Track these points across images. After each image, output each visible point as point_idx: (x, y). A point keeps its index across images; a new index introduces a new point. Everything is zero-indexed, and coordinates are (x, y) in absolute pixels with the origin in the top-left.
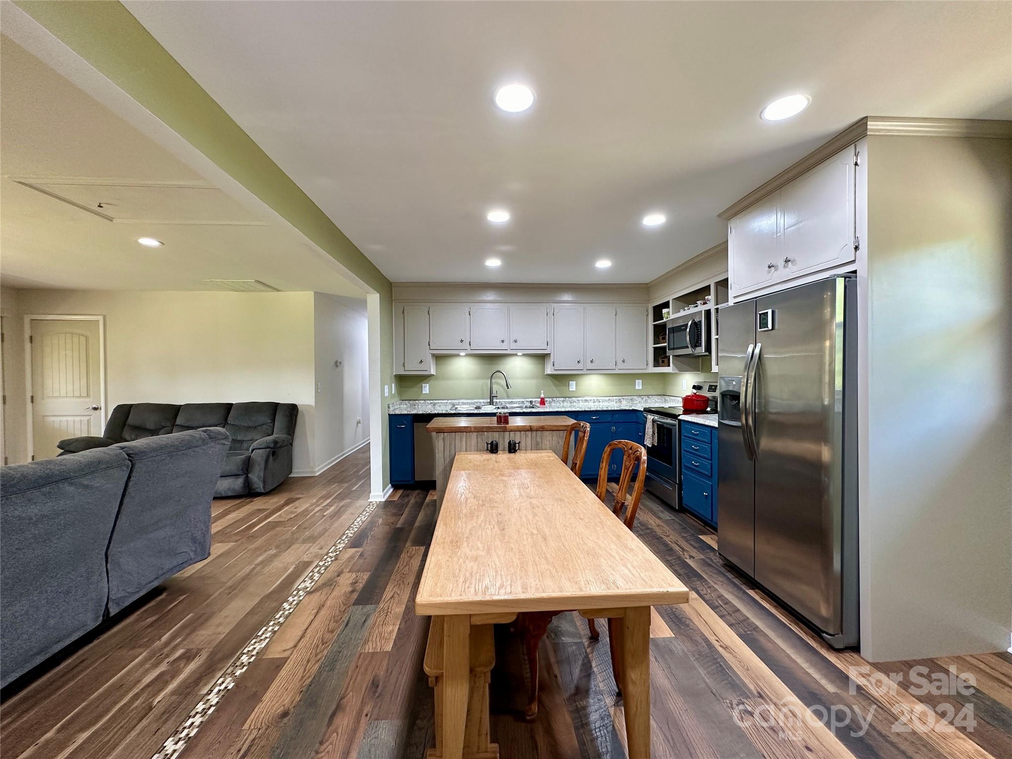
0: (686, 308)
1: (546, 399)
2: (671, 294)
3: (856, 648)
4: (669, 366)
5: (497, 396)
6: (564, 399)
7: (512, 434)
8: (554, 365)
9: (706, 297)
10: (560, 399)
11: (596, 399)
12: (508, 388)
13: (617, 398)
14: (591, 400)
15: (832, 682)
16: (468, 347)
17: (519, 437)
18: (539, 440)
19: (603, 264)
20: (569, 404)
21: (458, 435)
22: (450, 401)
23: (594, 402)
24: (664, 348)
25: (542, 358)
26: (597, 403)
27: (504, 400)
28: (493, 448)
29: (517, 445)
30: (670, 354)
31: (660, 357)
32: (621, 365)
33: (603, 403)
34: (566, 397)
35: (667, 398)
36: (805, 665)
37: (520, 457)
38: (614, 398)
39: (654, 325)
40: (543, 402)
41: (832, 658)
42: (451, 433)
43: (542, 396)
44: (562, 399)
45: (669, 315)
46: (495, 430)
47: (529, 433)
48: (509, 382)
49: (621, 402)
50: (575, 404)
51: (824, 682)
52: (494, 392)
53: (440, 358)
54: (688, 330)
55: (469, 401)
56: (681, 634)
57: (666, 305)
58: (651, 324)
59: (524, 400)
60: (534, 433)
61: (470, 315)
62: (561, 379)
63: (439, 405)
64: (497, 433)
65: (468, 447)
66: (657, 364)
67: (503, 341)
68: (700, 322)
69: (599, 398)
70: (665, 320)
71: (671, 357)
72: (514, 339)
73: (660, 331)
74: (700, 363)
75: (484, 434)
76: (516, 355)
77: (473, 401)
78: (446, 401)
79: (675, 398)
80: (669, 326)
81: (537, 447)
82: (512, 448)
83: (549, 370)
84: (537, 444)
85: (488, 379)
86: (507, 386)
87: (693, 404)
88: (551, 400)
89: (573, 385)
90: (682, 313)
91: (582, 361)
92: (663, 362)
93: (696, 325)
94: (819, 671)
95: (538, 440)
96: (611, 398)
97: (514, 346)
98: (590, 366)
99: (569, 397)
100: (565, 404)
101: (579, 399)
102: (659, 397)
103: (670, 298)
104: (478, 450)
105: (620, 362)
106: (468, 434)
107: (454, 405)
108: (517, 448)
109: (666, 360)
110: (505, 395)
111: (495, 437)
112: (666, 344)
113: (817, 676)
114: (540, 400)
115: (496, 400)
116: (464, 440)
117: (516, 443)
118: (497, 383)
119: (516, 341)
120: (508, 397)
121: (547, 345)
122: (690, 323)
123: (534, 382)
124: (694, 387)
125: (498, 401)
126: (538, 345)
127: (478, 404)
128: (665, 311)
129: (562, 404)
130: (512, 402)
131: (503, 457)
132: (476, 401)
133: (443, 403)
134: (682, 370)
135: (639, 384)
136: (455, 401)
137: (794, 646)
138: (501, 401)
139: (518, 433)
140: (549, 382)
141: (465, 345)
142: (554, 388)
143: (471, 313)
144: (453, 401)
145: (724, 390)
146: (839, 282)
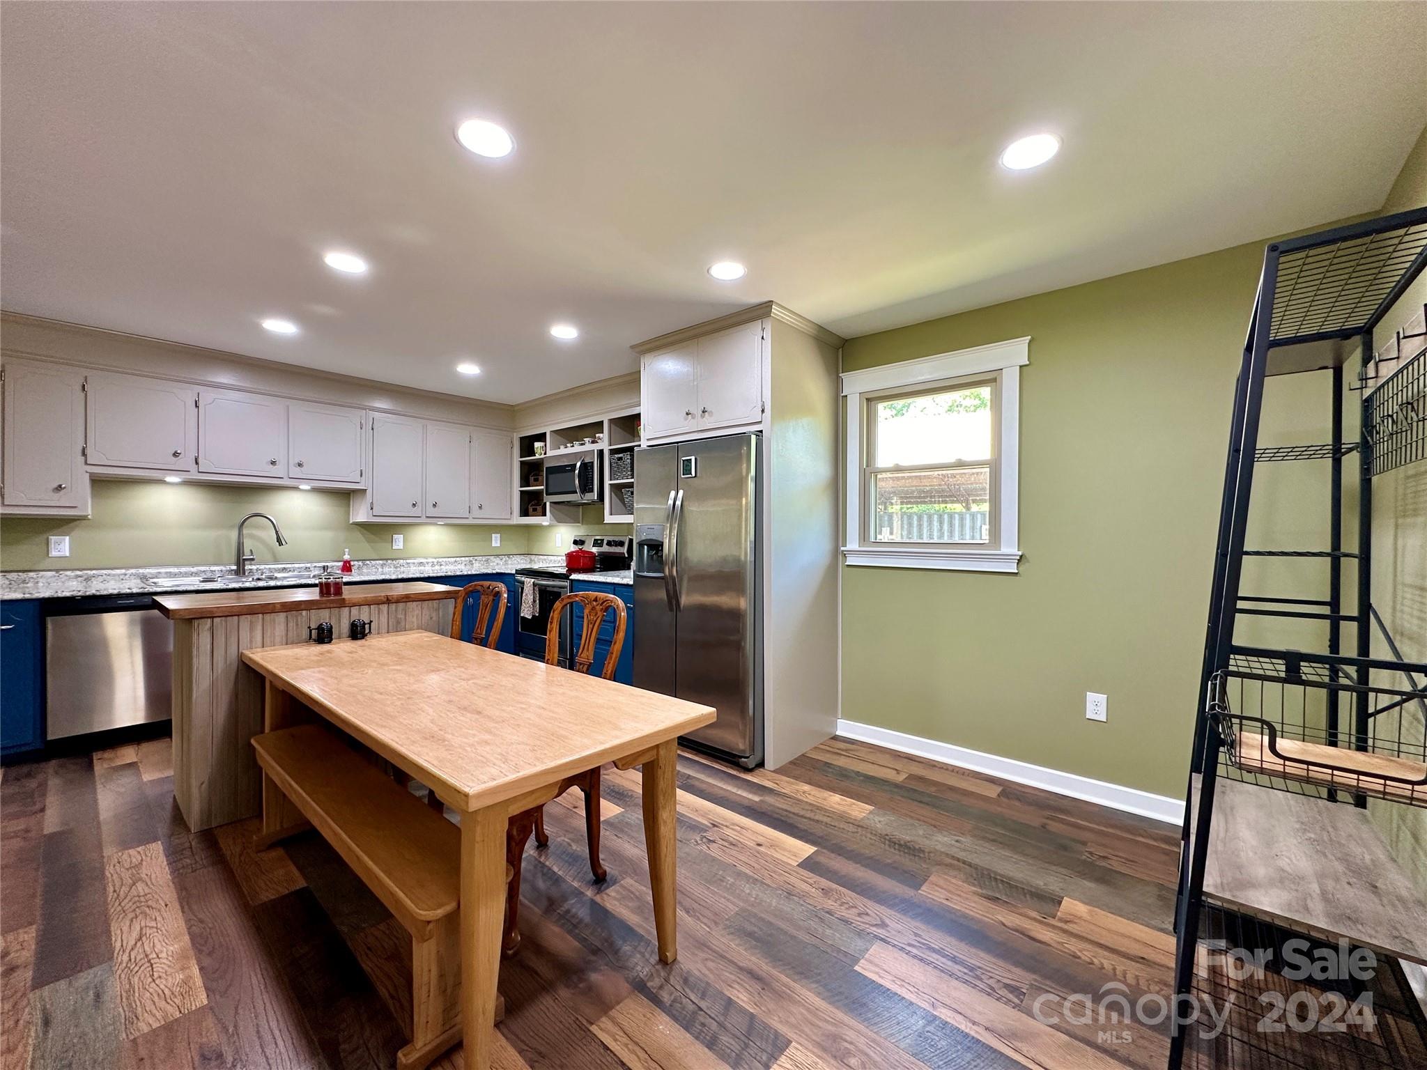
0: (569, 445)
1: (352, 563)
2: (550, 424)
3: (761, 764)
4: (544, 514)
5: (253, 559)
6: (385, 562)
7: (354, 610)
8: (372, 509)
9: (597, 435)
10: (377, 562)
11: (435, 561)
12: (280, 544)
13: (467, 559)
14: (428, 563)
15: (755, 793)
16: (193, 467)
17: (367, 614)
18: (401, 616)
19: (469, 369)
20: (392, 569)
21: (245, 621)
22: (133, 571)
23: (433, 565)
24: (539, 493)
25: (344, 496)
26: (437, 567)
27: (267, 567)
28: (323, 636)
29: (367, 626)
30: (548, 500)
31: (531, 503)
32: (476, 512)
33: (447, 567)
34: (387, 560)
35: (533, 557)
36: (734, 790)
37: (375, 643)
38: (463, 559)
39: (521, 461)
40: (347, 567)
41: (748, 777)
42: (228, 618)
43: (347, 557)
44: (381, 562)
45: (549, 452)
46: (324, 606)
47: (384, 608)
48: (284, 533)
49: (472, 564)
50: (402, 569)
51: (750, 796)
52: (247, 551)
53: (103, 484)
54: (577, 472)
55: (183, 570)
57: (541, 437)
58: (517, 459)
59: (309, 565)
60: (393, 606)
61: (197, 406)
62: (378, 531)
63: (101, 579)
64: (328, 611)
65: (267, 640)
66: (524, 513)
67: (273, 463)
68: (592, 463)
69: (440, 560)
70: (537, 456)
71: (548, 504)
72: (297, 461)
73: (530, 471)
74: (590, 512)
75: (301, 614)
76: (296, 488)
77: (194, 570)
78: (123, 571)
79: (545, 557)
80: (546, 465)
81: (397, 627)
82: (358, 632)
83: (361, 514)
84: (398, 622)
85: (232, 527)
86: (279, 540)
87: (577, 561)
88: (360, 563)
89: (399, 541)
90: (563, 451)
91: (419, 504)
92: (535, 510)
93: (586, 467)
94: (745, 790)
95: (399, 616)
96: (458, 559)
97: (296, 472)
98: (431, 511)
99: (392, 560)
100: (386, 569)
101: (408, 561)
102: (522, 557)
103: (547, 430)
104: (288, 642)
105: (475, 508)
106: (267, 617)
107: (144, 578)
108: (367, 631)
109: (539, 508)
110: (269, 557)
111: (323, 617)
112: (542, 487)
113: (745, 794)
114: (341, 564)
115: (250, 567)
116: (259, 627)
117: (364, 624)
118: (252, 537)
119: (300, 465)
120: (276, 561)
121: (361, 476)
122: (578, 464)
123: (328, 535)
124: (575, 542)
125: (254, 567)
126: (345, 476)
127: (209, 575)
128: (537, 445)
129: (380, 570)
130: (285, 568)
131: (341, 648)
132: (203, 568)
133: (114, 575)
134: (560, 521)
135: (496, 540)
136: (148, 570)
137: (722, 779)
138: (262, 567)
139: (366, 608)
140: (358, 535)
141: (186, 462)
142: (367, 545)
143: (201, 404)
144: (141, 571)
145: (643, 538)
146: (753, 438)
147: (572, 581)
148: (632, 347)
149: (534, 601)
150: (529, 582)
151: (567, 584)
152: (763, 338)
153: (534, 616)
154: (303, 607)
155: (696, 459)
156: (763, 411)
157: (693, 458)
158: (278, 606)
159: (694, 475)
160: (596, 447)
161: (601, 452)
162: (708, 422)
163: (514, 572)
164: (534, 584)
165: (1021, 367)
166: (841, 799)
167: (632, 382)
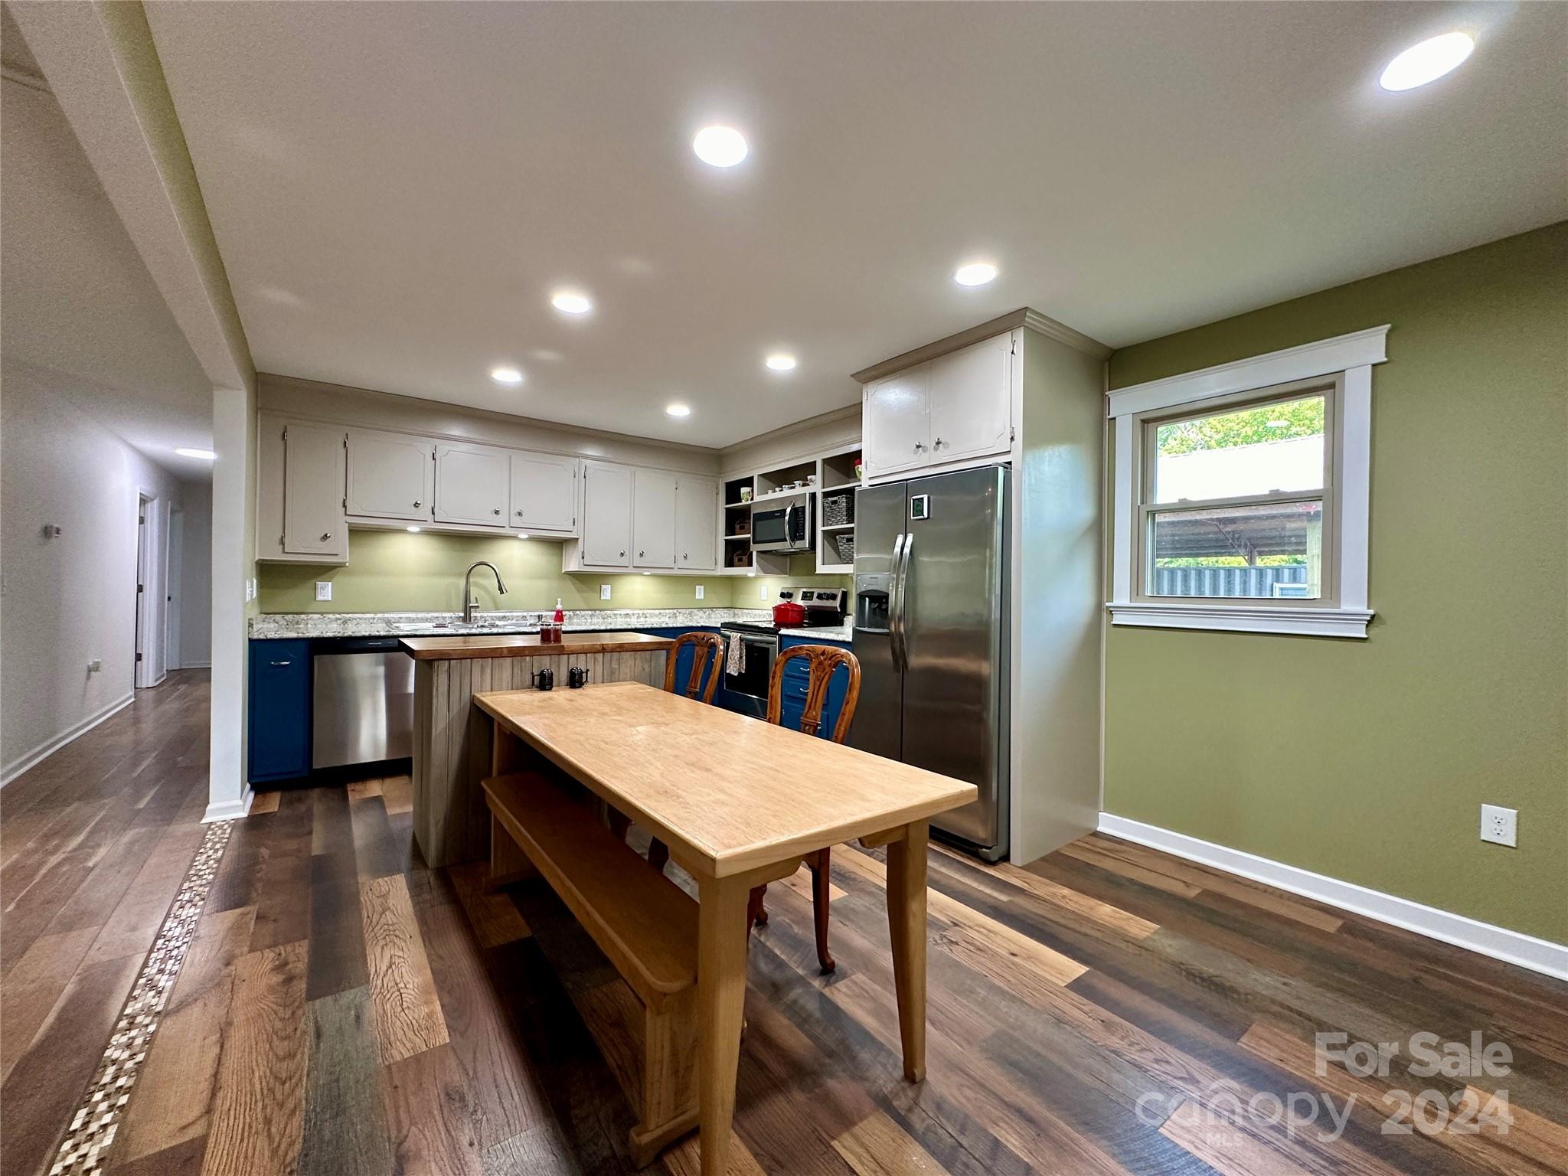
0: (777, 489)
1: (564, 613)
2: (757, 468)
3: (1006, 858)
4: (750, 564)
5: (477, 607)
6: (593, 612)
7: (573, 658)
8: (583, 558)
9: (809, 477)
10: (587, 612)
11: (641, 612)
12: (502, 593)
13: (671, 611)
14: (633, 614)
15: (1002, 892)
16: (430, 517)
17: (583, 662)
18: (615, 666)
19: (679, 411)
20: (601, 620)
21: (477, 664)
22: (380, 615)
23: (638, 617)
24: (747, 541)
25: (559, 545)
26: (642, 619)
27: (490, 614)
28: (544, 683)
29: (584, 675)
30: (755, 549)
31: (737, 553)
32: (681, 563)
33: (652, 619)
34: (595, 610)
35: (737, 611)
36: (975, 885)
37: (592, 693)
38: (667, 611)
39: (727, 509)
40: (559, 617)
41: (991, 871)
42: (463, 661)
43: (559, 607)
44: (590, 612)
45: (759, 498)
46: (545, 652)
47: (600, 656)
48: (505, 582)
49: (676, 617)
50: (610, 620)
51: (996, 894)
52: (473, 599)
53: (359, 533)
54: (787, 518)
55: (420, 615)
56: (853, 890)
57: (748, 482)
58: (722, 506)
59: (525, 614)
60: (608, 655)
61: (434, 459)
62: (587, 580)
63: (355, 622)
64: (548, 657)
65: (496, 683)
66: (729, 563)
67: (497, 512)
68: (804, 508)
69: (645, 612)
70: (744, 503)
71: (754, 554)
72: (518, 510)
73: (736, 518)
74: (799, 563)
75: (525, 660)
76: (515, 537)
77: (429, 616)
78: (372, 615)
79: (750, 611)
80: (754, 511)
81: (611, 678)
82: (576, 680)
83: (573, 564)
84: (612, 673)
85: (460, 575)
86: (500, 588)
87: (785, 615)
88: (571, 613)
89: (607, 592)
90: (771, 496)
91: (627, 553)
92: (740, 560)
93: (797, 512)
94: (985, 885)
95: (613, 666)
96: (662, 611)
97: (517, 521)
98: (638, 562)
99: (601, 610)
100: (595, 620)
101: (615, 612)
102: (725, 611)
103: (755, 474)
104: (514, 687)
105: (680, 558)
106: (496, 661)
107: (388, 622)
108: (584, 680)
109: (745, 558)
110: (491, 605)
111: (545, 663)
112: (749, 536)
113: (988, 891)
114: (554, 613)
115: (475, 614)
116: (489, 671)
117: (582, 672)
118: (477, 585)
119: (520, 514)
120: (497, 609)
121: (574, 524)
122: (788, 510)
123: (543, 584)
124: (783, 595)
125: (478, 615)
126: (558, 524)
127: (441, 621)
128: (744, 490)
129: (589, 620)
130: (504, 617)
131: (561, 695)
132: (436, 615)
133: (365, 619)
134: (766, 572)
135: (700, 592)
136: (392, 615)
137: (958, 871)
138: (485, 615)
139: (583, 657)
140: (569, 584)
141: (424, 512)
142: (577, 595)
143: (437, 457)
144: (386, 615)
145: (864, 589)
146: (1001, 470)
147: (781, 636)
148: (852, 376)
149: (741, 657)
150: (735, 636)
151: (776, 639)
152: (1013, 353)
153: (740, 673)
154: (527, 652)
155: (929, 498)
156: (1012, 439)
157: (925, 497)
158: (505, 650)
159: (926, 516)
160: (808, 490)
161: (813, 496)
162: (942, 456)
163: (719, 625)
164: (741, 639)
165: (1374, 365)
166: (1114, 911)
167: (851, 416)
